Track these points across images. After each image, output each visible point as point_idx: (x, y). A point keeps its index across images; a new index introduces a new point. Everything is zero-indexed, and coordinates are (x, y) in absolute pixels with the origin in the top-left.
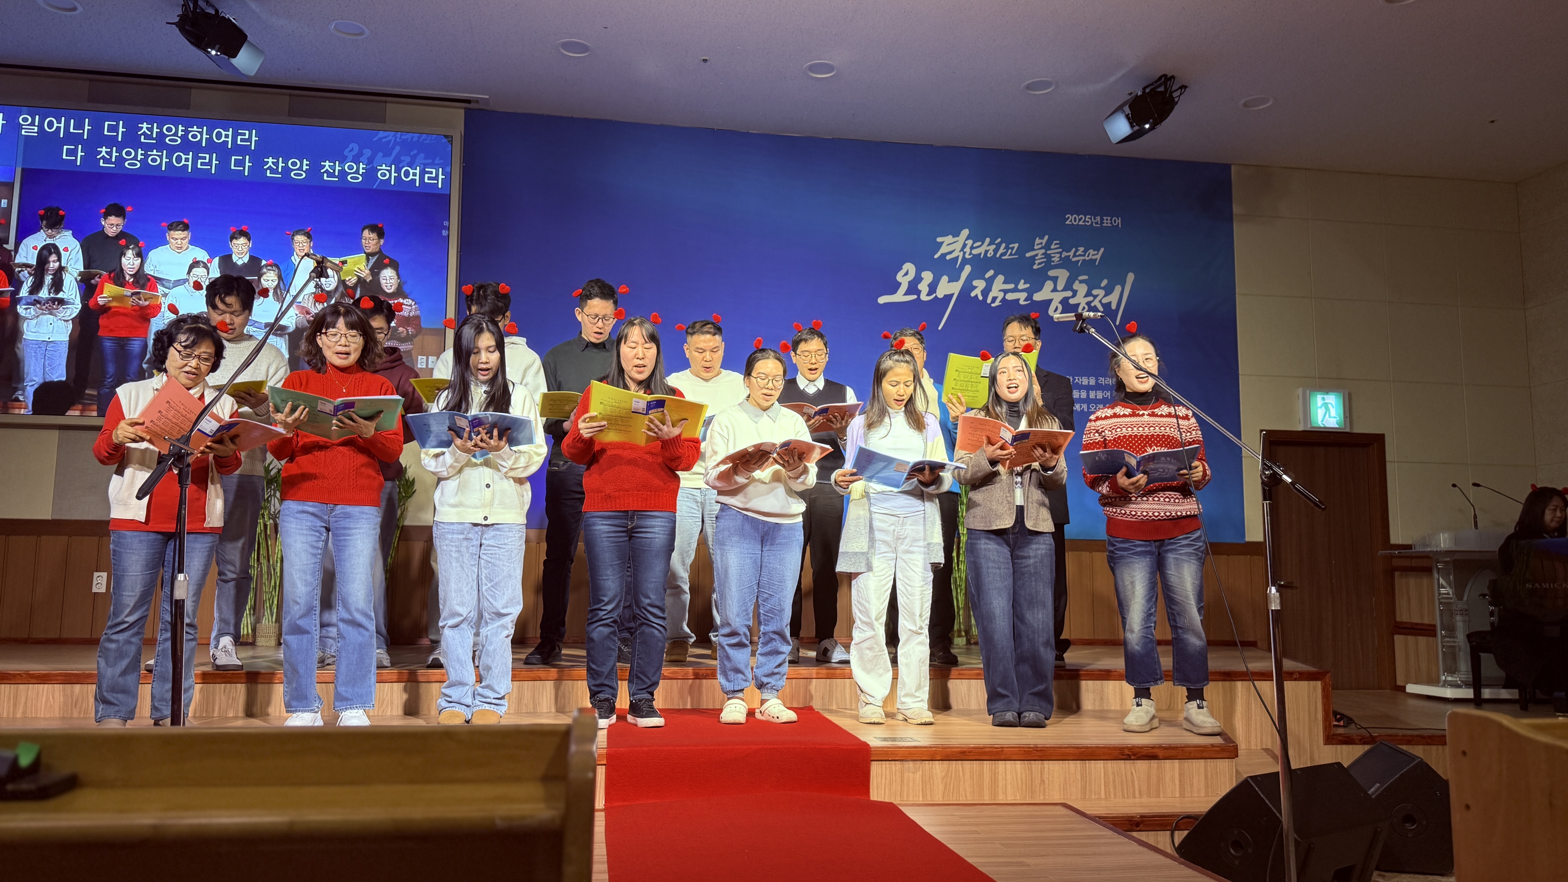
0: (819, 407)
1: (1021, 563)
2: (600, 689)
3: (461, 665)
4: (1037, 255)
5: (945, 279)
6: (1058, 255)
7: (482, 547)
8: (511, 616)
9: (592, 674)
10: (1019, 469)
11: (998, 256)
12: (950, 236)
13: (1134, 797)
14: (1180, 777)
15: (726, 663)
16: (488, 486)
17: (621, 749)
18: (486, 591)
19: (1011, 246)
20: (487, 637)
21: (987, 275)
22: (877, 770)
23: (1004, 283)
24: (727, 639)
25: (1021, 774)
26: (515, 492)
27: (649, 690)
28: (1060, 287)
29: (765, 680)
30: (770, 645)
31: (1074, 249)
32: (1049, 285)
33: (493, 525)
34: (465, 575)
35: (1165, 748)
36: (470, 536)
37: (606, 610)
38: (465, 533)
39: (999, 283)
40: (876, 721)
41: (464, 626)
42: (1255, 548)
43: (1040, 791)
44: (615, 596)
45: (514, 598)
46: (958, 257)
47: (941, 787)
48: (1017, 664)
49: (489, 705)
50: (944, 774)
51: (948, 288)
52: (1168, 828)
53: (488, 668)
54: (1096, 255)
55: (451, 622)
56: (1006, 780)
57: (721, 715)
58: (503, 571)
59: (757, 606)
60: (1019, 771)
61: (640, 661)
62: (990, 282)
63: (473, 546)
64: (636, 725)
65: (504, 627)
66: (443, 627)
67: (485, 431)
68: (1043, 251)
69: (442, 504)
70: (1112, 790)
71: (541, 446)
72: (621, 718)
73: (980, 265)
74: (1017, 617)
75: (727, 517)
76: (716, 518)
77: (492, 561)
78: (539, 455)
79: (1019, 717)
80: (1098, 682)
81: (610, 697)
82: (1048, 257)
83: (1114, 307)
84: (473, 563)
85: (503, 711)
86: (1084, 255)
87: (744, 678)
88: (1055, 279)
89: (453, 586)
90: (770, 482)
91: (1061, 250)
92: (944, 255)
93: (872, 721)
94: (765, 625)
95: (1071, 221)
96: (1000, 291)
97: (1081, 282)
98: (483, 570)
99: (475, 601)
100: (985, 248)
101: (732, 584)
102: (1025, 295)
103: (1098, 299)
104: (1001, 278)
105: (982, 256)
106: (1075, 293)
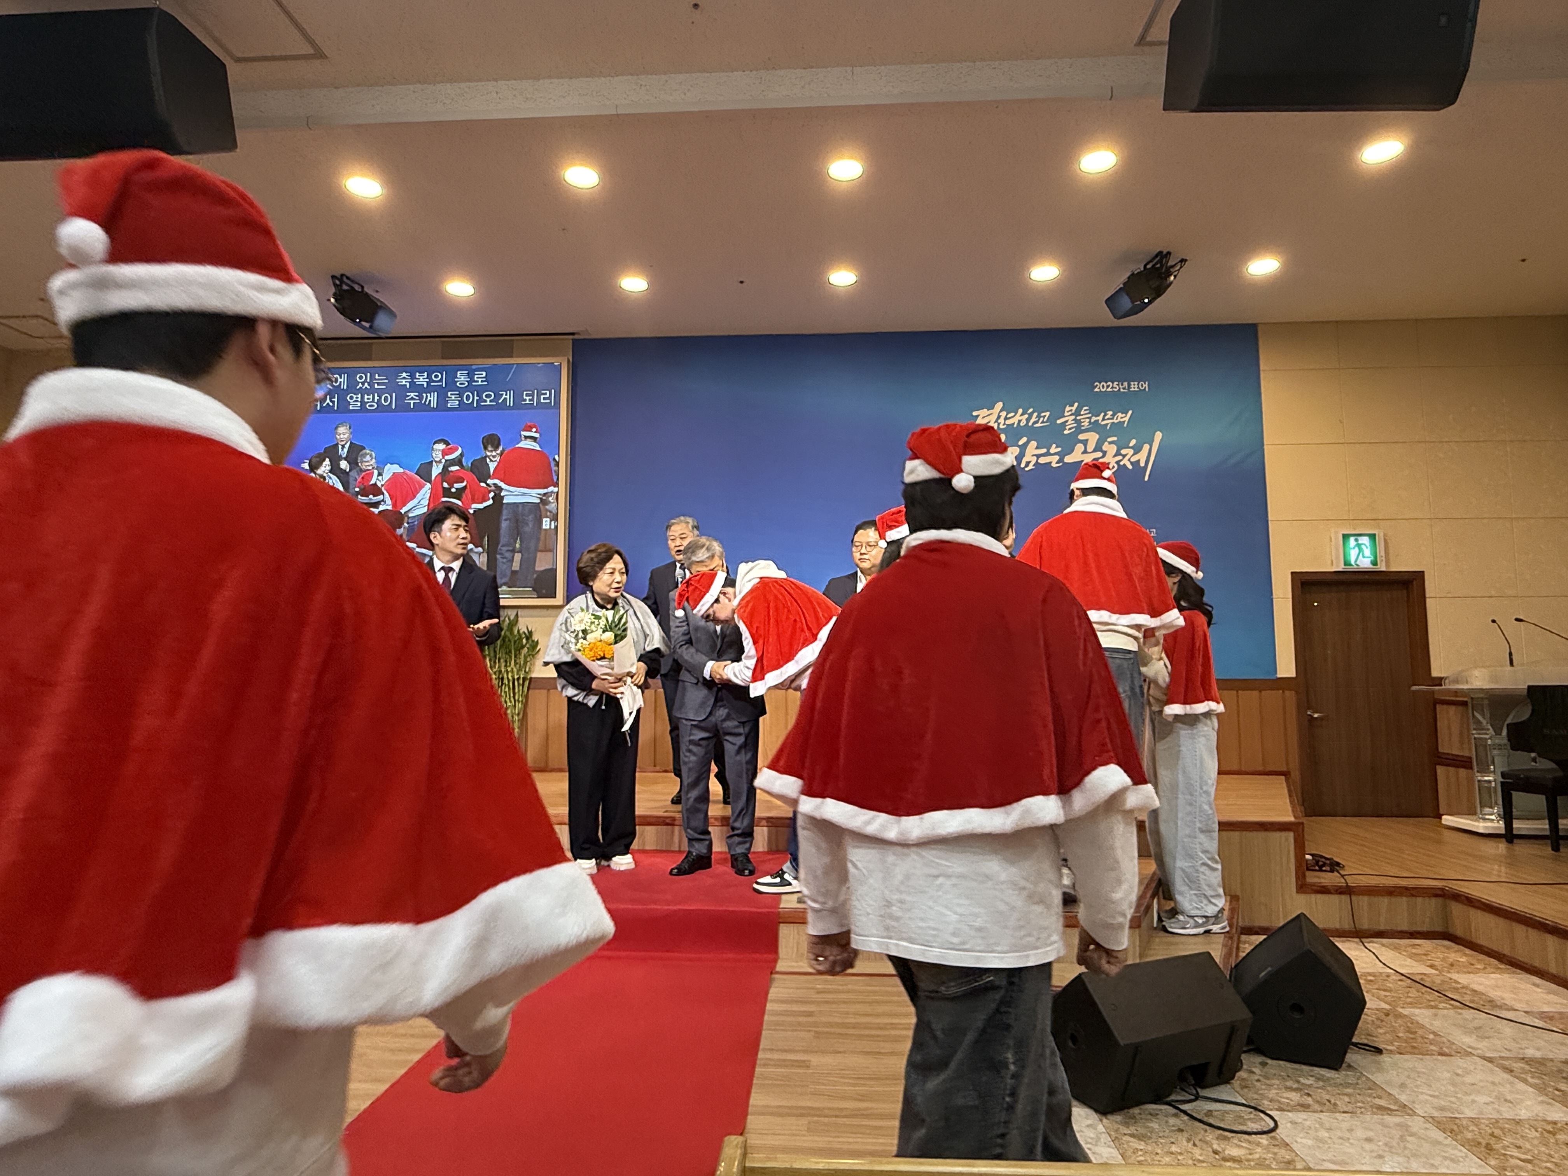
4: (1067, 421)
6: (1088, 420)
11: (1030, 424)
12: (985, 410)
19: (1043, 414)
21: (1020, 443)
22: (786, 933)
23: (1036, 449)
28: (1090, 449)
31: (1103, 414)
32: (1080, 447)
39: (1032, 449)
42: (1285, 683)
54: (1124, 418)
62: (1024, 448)
68: (1073, 417)
82: (1078, 422)
83: (1142, 464)
86: (1113, 419)
88: (1085, 442)
91: (1090, 415)
96: (1033, 456)
97: (1110, 443)
100: (1018, 418)
102: (1057, 458)
103: (1127, 458)
104: (1034, 444)
105: (1015, 425)
106: (1105, 453)
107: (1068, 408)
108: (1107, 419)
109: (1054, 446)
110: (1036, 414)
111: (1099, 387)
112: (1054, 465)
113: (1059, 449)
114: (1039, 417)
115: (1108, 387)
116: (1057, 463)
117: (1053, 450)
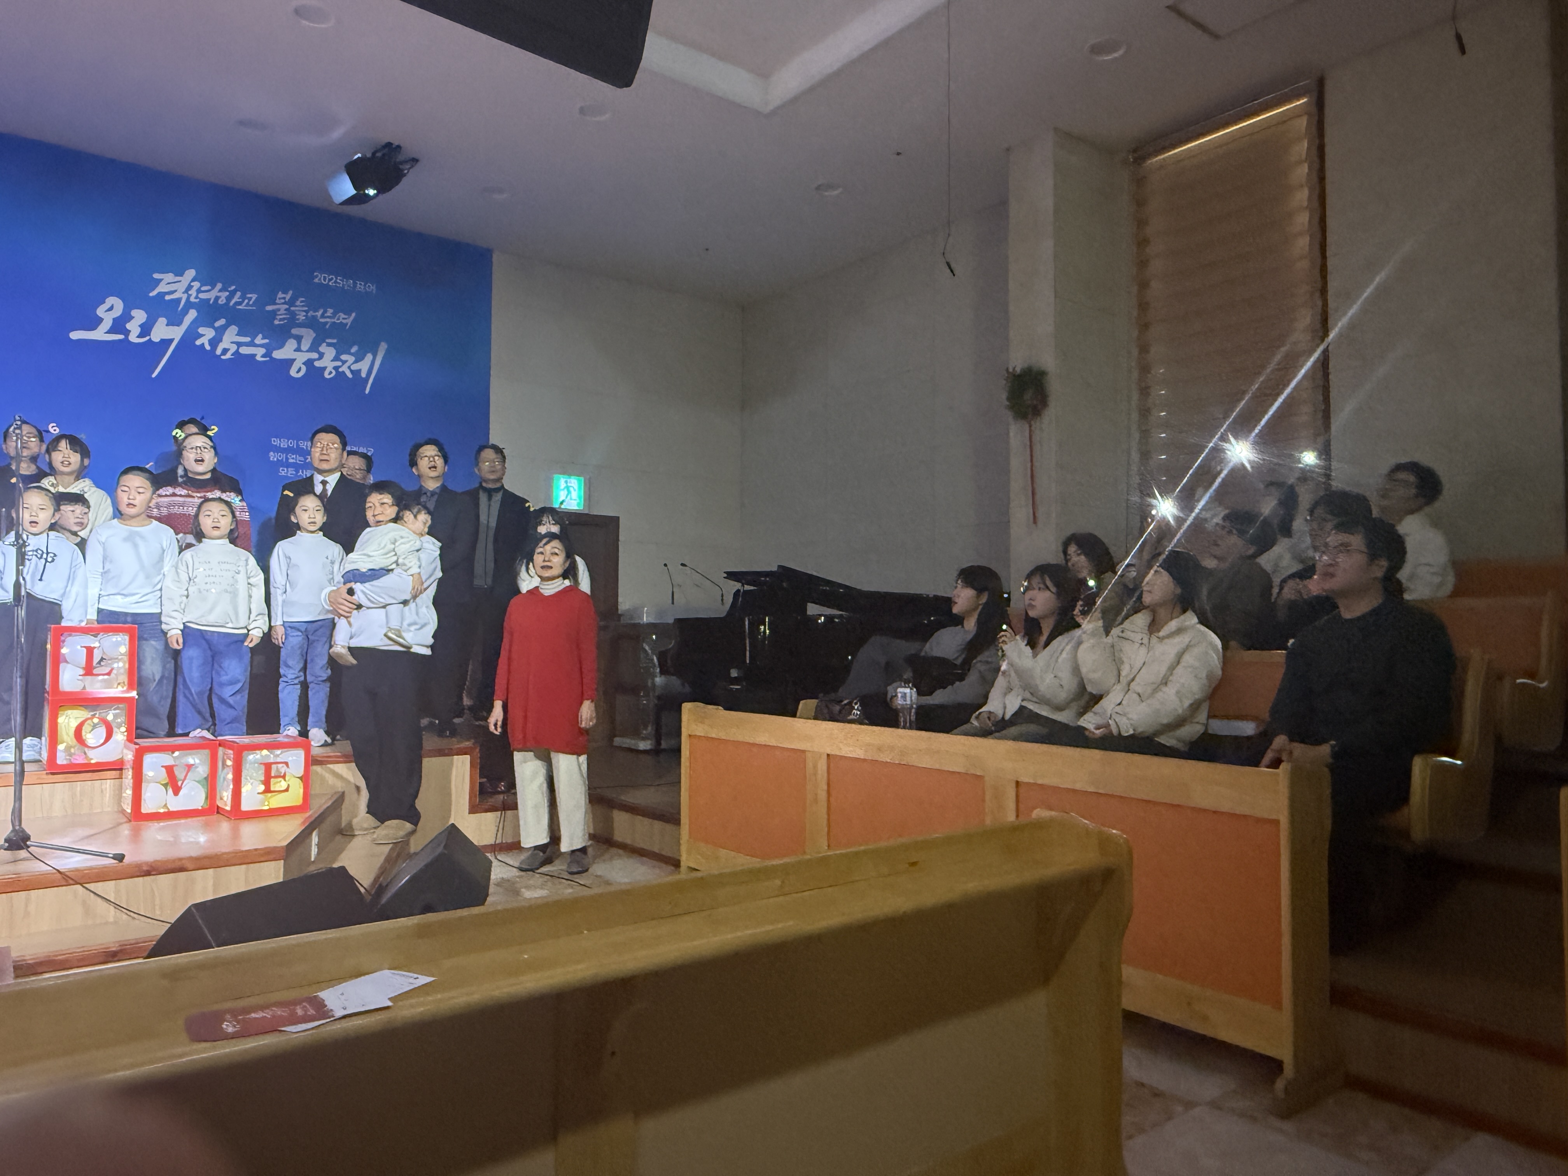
4: (279, 310)
5: (162, 321)
6: (304, 313)
11: (231, 304)
12: (172, 274)
19: (247, 296)
21: (218, 324)
23: (237, 335)
28: (304, 347)
31: (322, 310)
32: (291, 344)
39: (232, 335)
46: (181, 298)
51: (166, 332)
54: (346, 319)
62: (220, 332)
68: (287, 306)
73: (208, 312)
82: (292, 313)
83: (364, 375)
86: (333, 318)
88: (299, 339)
91: (307, 308)
92: (162, 295)
95: (320, 279)
97: (329, 345)
100: (215, 294)
102: (262, 351)
103: (347, 364)
104: (233, 329)
105: (211, 302)
106: (321, 356)
107: (280, 295)
108: (327, 316)
109: (260, 336)
110: (239, 294)
111: (320, 278)
112: (259, 358)
113: (267, 341)
114: (243, 297)
115: (330, 280)
116: (263, 356)
117: (259, 340)
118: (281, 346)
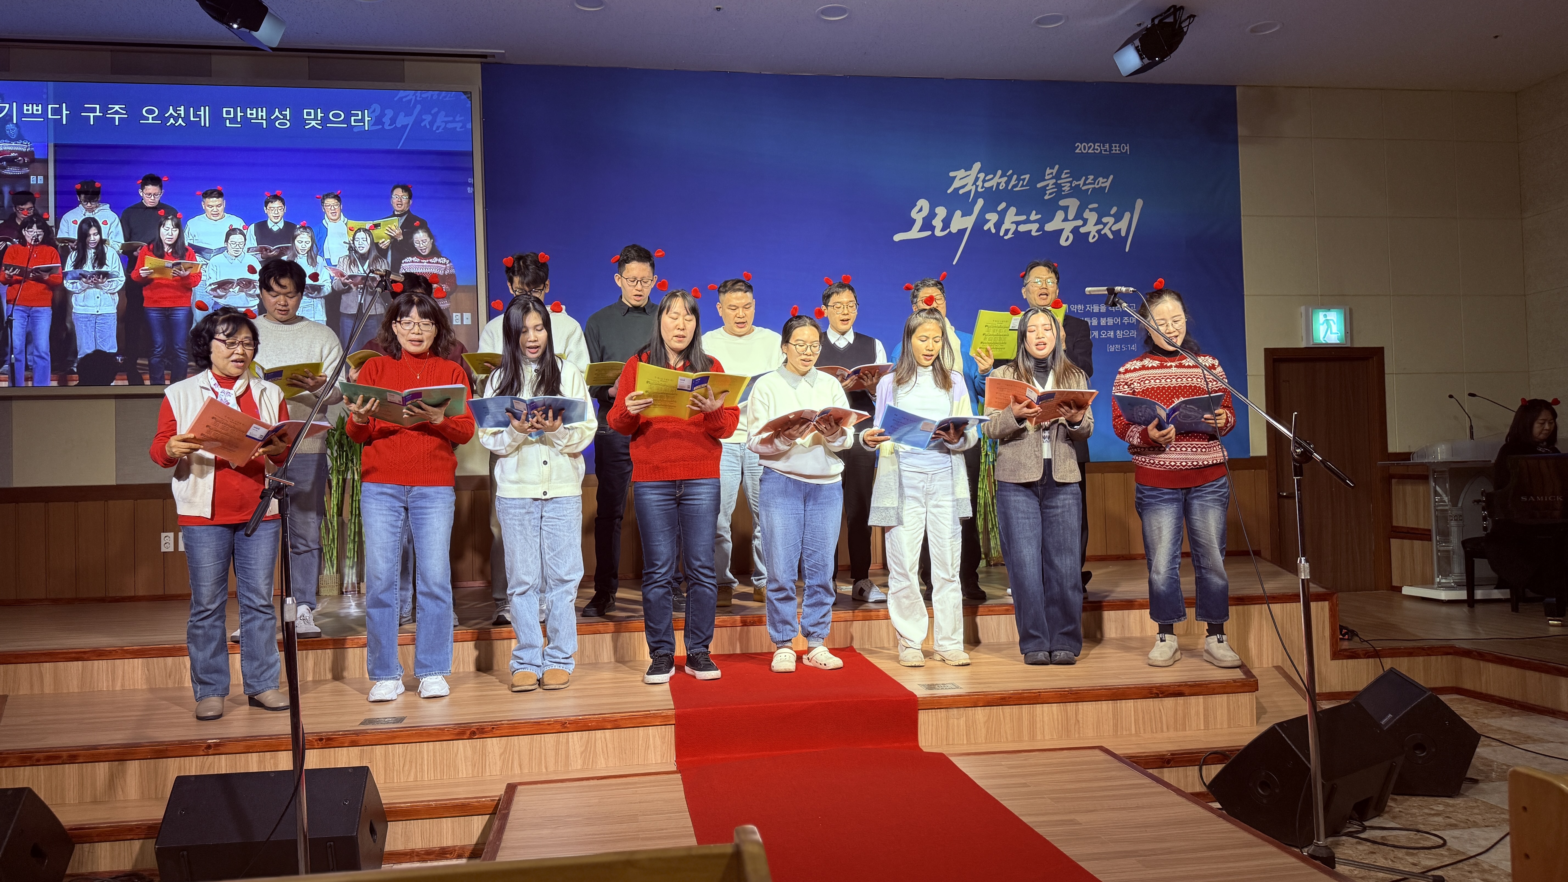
0: (852, 370)
1: (1049, 513)
2: (659, 646)
3: (530, 629)
4: (1048, 185)
5: (958, 213)
6: (1069, 184)
7: (543, 519)
8: (574, 582)
9: (651, 631)
10: (1047, 424)
11: (1010, 188)
12: (963, 170)
13: (1162, 731)
14: (1204, 711)
15: (775, 616)
16: (545, 463)
17: (689, 710)
18: (549, 559)
19: (1022, 177)
20: (552, 602)
21: (999, 208)
22: (926, 720)
23: (1016, 215)
24: (774, 593)
25: (1058, 715)
26: (570, 467)
27: (704, 644)
28: (1071, 217)
29: (811, 630)
30: (814, 598)
31: (1084, 178)
32: (1060, 215)
33: (552, 498)
34: (528, 546)
35: (1191, 686)
36: (532, 509)
37: (660, 573)
38: (527, 507)
39: (1011, 216)
40: (917, 664)
41: (530, 592)
42: (1257, 462)
43: (1075, 731)
44: (668, 560)
45: (576, 565)
46: (971, 190)
47: (984, 731)
48: (1047, 606)
49: (559, 665)
50: (986, 718)
51: (961, 222)
52: (1196, 763)
53: (556, 631)
54: (1105, 183)
55: (519, 590)
56: (1043, 721)
57: (773, 664)
58: (564, 540)
59: (801, 561)
60: (1055, 713)
61: (694, 618)
62: (1002, 215)
63: (534, 519)
64: (694, 677)
65: (568, 592)
66: (512, 595)
67: (541, 413)
68: (1054, 181)
69: (503, 480)
70: (1141, 726)
71: (592, 421)
72: (680, 669)
73: (992, 198)
74: (1046, 562)
75: (771, 480)
76: (760, 480)
77: (553, 531)
78: (590, 429)
79: (1050, 656)
80: (1120, 612)
81: (669, 652)
82: (1059, 186)
83: (1123, 234)
84: (535, 534)
85: (571, 669)
86: (1094, 184)
87: (792, 629)
88: (1066, 209)
89: (518, 557)
90: (809, 446)
91: (1071, 179)
92: (957, 190)
93: (913, 665)
94: (810, 578)
95: (1081, 149)
96: (1012, 223)
97: (1091, 210)
98: (545, 540)
99: (539, 570)
100: (997, 181)
101: (778, 543)
102: (1036, 226)
103: (1108, 226)
104: (1013, 210)
105: (994, 189)
106: (1085, 222)
107: (1048, 171)
108: (1088, 184)
109: (1034, 212)
110: (1015, 177)
112: (1034, 233)
113: (1039, 216)
114: (1018, 179)
115: (1089, 148)
116: (1037, 231)
117: (1033, 217)
118: (1051, 219)
